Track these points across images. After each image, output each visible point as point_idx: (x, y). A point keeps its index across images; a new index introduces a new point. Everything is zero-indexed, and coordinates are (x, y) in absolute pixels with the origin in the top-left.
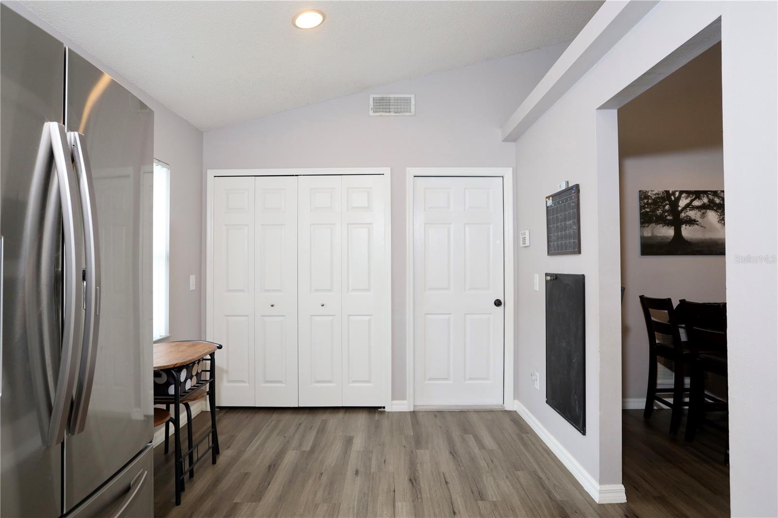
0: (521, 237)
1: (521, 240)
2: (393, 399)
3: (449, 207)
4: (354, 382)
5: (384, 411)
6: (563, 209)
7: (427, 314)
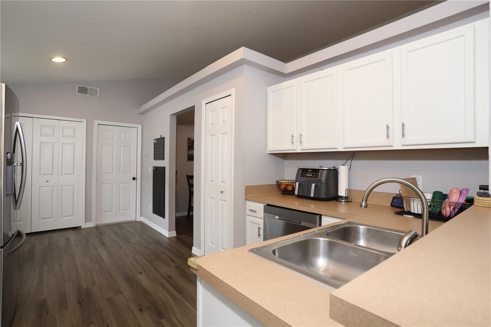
0: (144, 152)
1: (144, 154)
2: (86, 222)
3: (113, 138)
4: (65, 216)
5: (81, 228)
6: (159, 144)
7: (102, 184)
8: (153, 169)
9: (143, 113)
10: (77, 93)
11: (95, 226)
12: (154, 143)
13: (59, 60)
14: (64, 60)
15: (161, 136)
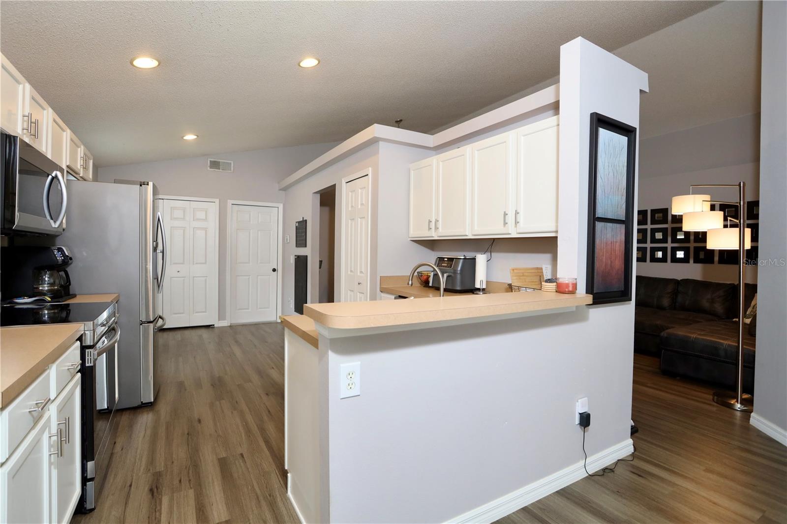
0: (286, 238)
2: (219, 320)
3: (250, 221)
4: (197, 312)
5: (214, 327)
6: (301, 228)
7: (238, 276)
8: (295, 259)
9: (285, 189)
10: (209, 168)
11: (229, 325)
12: (296, 227)
13: (190, 137)
14: (196, 137)
15: (303, 218)
